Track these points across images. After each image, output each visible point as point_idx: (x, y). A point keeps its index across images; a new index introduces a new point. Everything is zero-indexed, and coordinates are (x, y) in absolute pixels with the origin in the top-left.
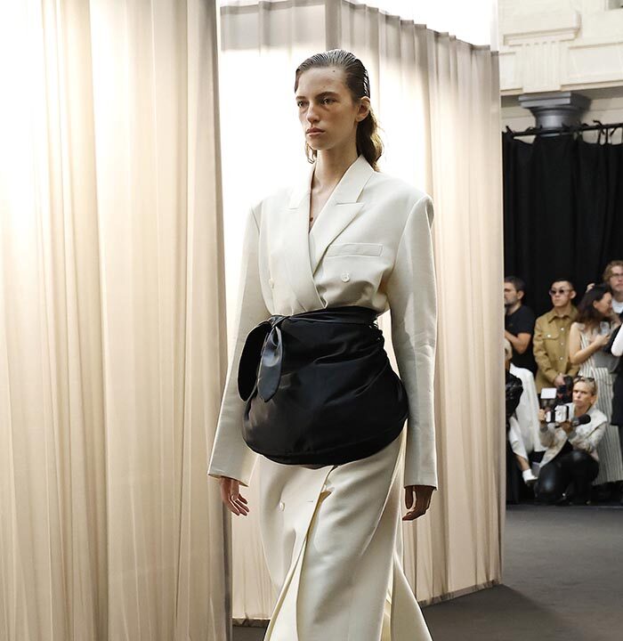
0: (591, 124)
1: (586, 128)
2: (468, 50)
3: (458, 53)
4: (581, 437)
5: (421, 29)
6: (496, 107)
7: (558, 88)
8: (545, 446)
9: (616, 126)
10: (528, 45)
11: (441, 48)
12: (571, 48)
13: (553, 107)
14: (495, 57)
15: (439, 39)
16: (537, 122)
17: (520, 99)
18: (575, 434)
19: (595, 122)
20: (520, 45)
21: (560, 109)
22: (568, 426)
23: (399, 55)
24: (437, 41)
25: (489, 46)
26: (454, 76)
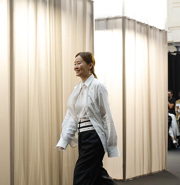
2: (159, 31)
3: (156, 32)
5: (147, 25)
6: (166, 45)
11: (152, 30)
14: (166, 33)
15: (152, 28)
16: (177, 50)
17: (173, 44)
20: (173, 30)
23: (141, 32)
25: (165, 30)
26: (155, 37)
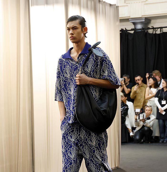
0: (151, 27)
1: (149, 28)
2: (109, 6)
3: (106, 6)
4: (147, 123)
7: (141, 16)
8: (136, 126)
9: (158, 28)
10: (132, 3)
11: (101, 5)
12: (145, 4)
13: (139, 22)
14: (118, 8)
15: (100, 2)
16: (135, 27)
17: (129, 20)
18: (146, 122)
19: (152, 27)
20: (129, 3)
21: (141, 23)
22: (144, 120)
23: (87, 7)
24: (99, 3)
25: (116, 4)
26: (105, 13)
